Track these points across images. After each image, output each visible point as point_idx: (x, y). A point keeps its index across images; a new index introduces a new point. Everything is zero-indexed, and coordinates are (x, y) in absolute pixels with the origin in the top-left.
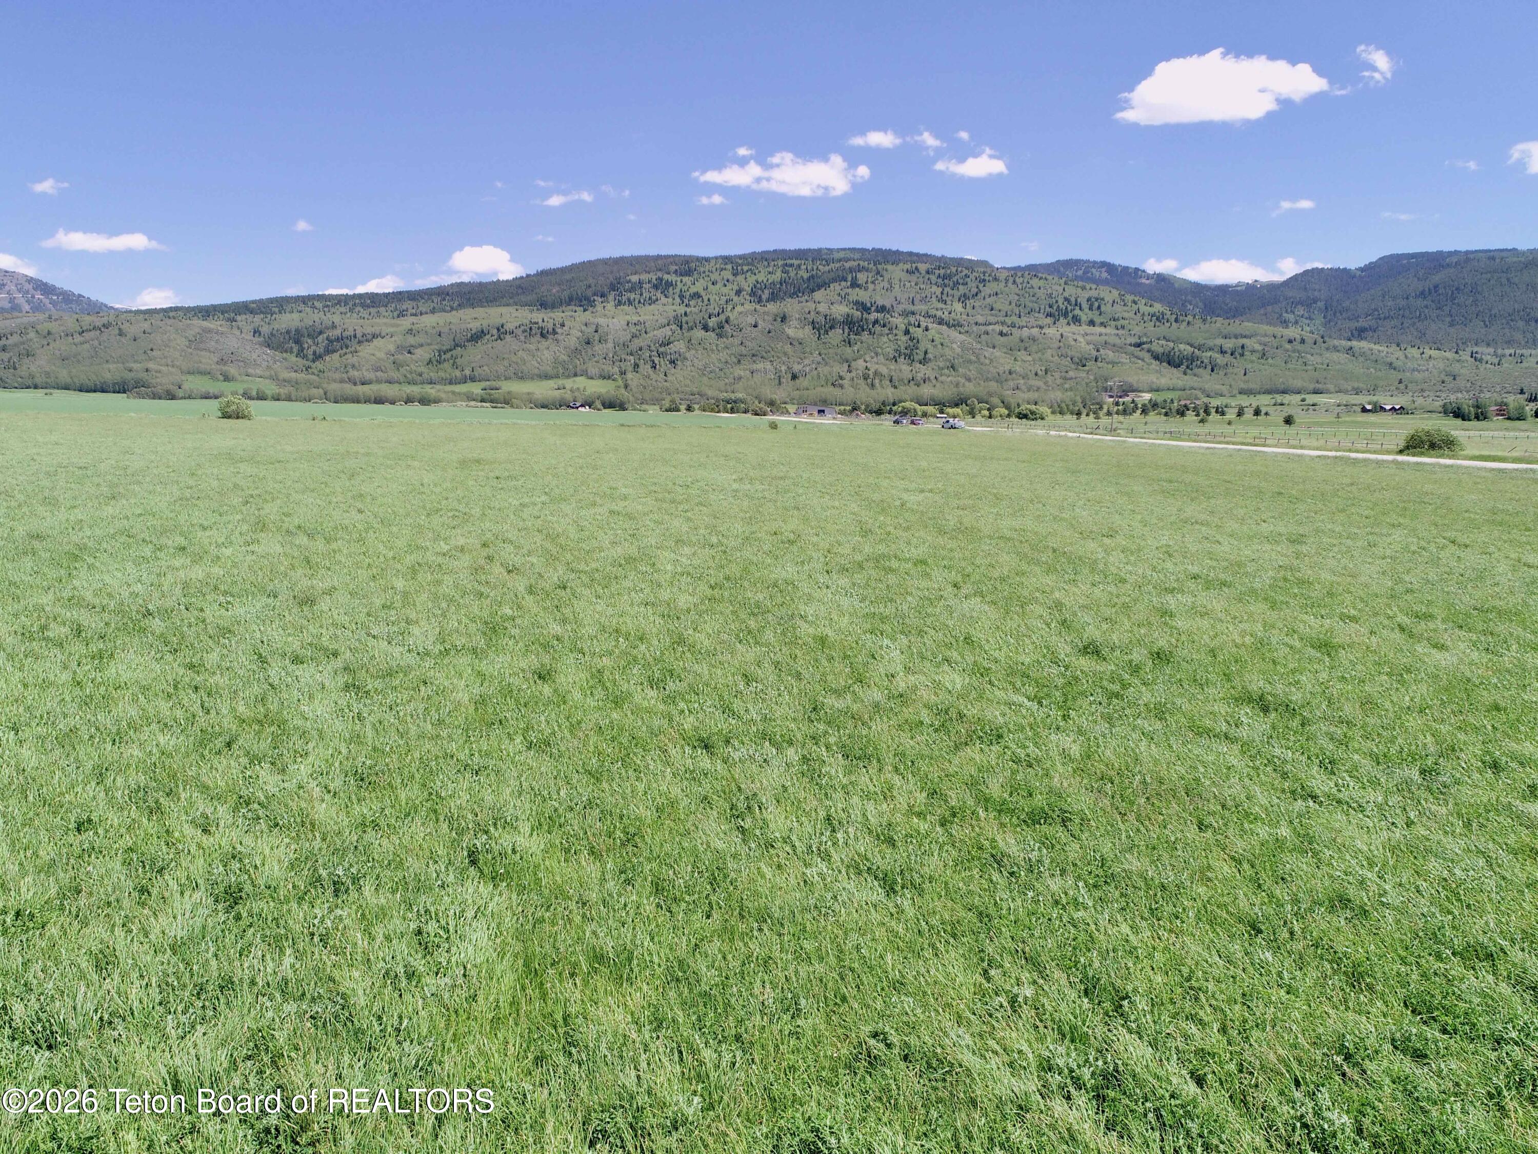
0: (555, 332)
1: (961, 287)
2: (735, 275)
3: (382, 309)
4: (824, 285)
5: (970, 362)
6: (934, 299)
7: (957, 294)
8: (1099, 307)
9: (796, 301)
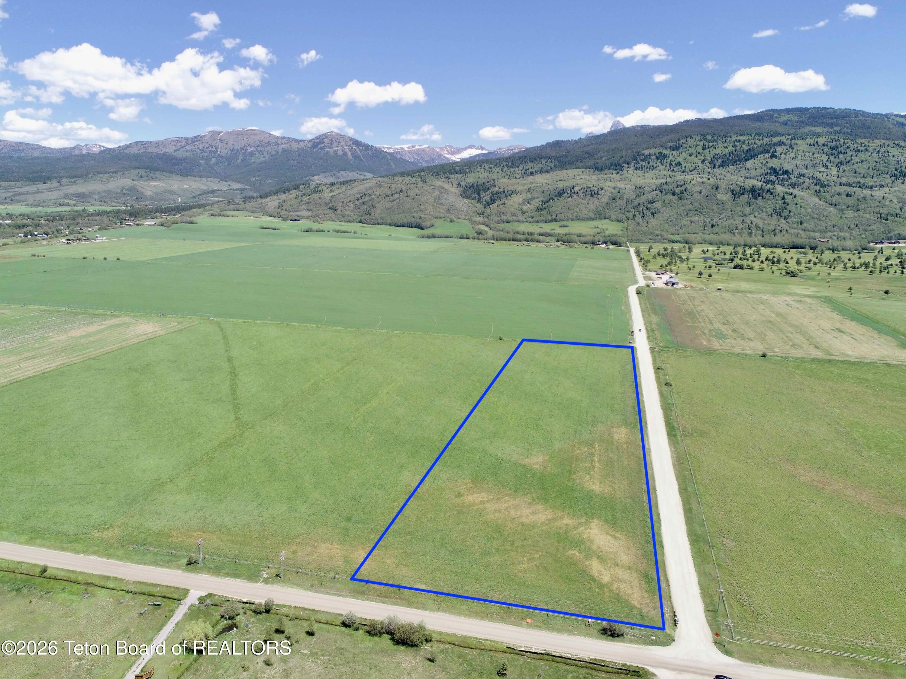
0: (598, 194)
2: (703, 149)
3: (517, 169)
4: (755, 156)
7: (837, 161)
9: (735, 167)
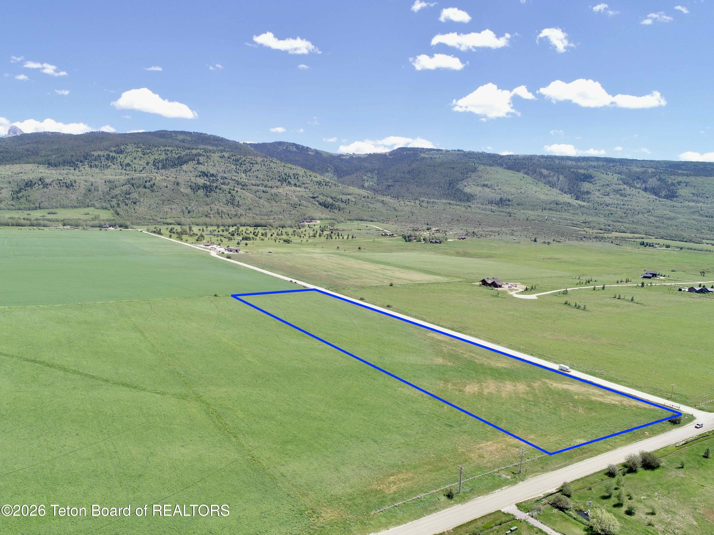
1: (243, 166)
4: (186, 162)
5: (255, 206)
6: (233, 171)
7: (242, 169)
8: (298, 178)
9: (175, 169)
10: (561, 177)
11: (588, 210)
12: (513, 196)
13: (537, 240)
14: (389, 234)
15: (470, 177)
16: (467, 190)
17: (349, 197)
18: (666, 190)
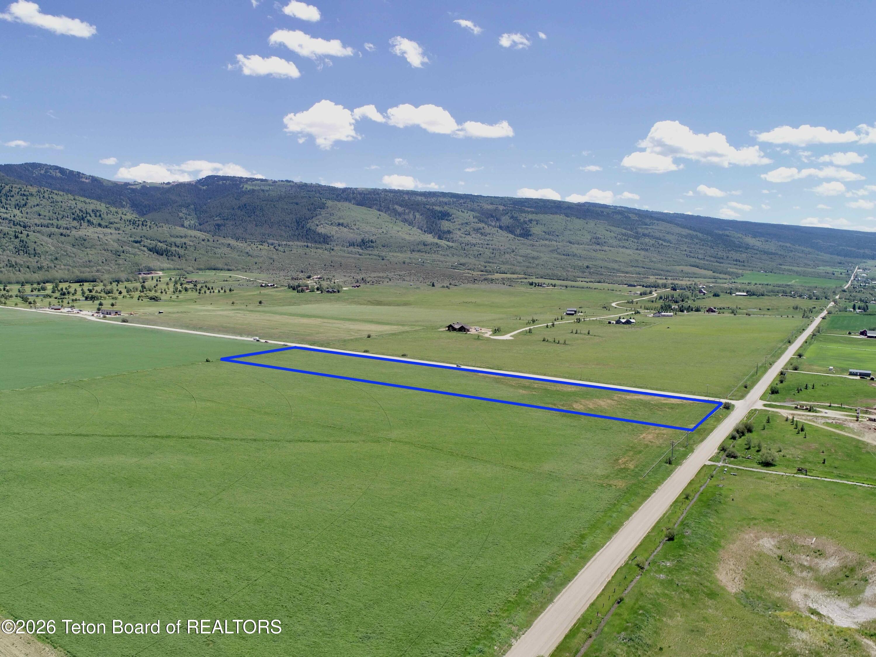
5: (63, 255)
7: (12, 203)
8: (100, 216)
10: (418, 215)
11: (457, 251)
12: (375, 237)
13: (435, 284)
14: (269, 285)
15: (320, 214)
16: (321, 230)
17: (183, 240)
18: (520, 228)
